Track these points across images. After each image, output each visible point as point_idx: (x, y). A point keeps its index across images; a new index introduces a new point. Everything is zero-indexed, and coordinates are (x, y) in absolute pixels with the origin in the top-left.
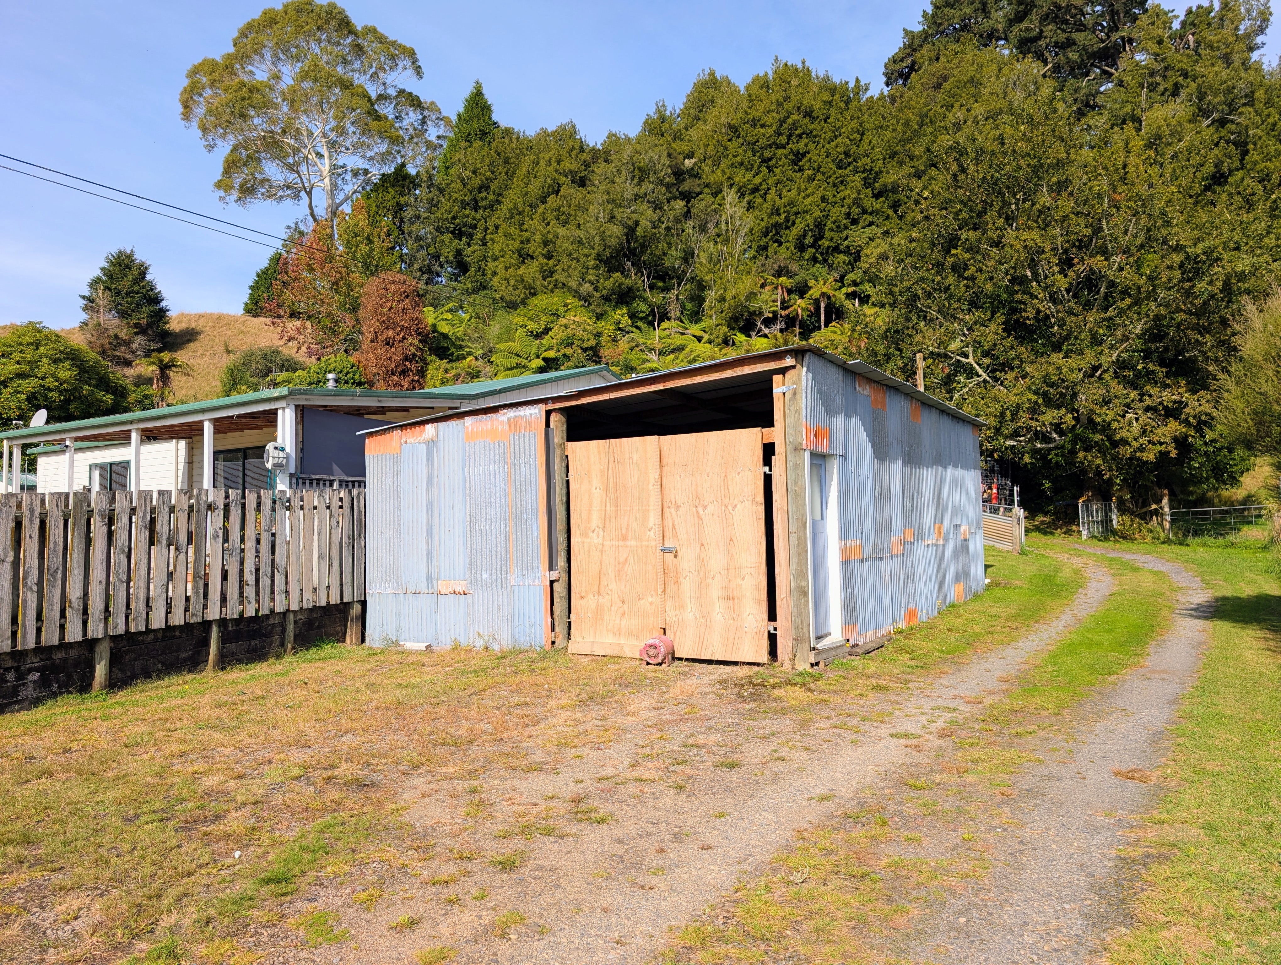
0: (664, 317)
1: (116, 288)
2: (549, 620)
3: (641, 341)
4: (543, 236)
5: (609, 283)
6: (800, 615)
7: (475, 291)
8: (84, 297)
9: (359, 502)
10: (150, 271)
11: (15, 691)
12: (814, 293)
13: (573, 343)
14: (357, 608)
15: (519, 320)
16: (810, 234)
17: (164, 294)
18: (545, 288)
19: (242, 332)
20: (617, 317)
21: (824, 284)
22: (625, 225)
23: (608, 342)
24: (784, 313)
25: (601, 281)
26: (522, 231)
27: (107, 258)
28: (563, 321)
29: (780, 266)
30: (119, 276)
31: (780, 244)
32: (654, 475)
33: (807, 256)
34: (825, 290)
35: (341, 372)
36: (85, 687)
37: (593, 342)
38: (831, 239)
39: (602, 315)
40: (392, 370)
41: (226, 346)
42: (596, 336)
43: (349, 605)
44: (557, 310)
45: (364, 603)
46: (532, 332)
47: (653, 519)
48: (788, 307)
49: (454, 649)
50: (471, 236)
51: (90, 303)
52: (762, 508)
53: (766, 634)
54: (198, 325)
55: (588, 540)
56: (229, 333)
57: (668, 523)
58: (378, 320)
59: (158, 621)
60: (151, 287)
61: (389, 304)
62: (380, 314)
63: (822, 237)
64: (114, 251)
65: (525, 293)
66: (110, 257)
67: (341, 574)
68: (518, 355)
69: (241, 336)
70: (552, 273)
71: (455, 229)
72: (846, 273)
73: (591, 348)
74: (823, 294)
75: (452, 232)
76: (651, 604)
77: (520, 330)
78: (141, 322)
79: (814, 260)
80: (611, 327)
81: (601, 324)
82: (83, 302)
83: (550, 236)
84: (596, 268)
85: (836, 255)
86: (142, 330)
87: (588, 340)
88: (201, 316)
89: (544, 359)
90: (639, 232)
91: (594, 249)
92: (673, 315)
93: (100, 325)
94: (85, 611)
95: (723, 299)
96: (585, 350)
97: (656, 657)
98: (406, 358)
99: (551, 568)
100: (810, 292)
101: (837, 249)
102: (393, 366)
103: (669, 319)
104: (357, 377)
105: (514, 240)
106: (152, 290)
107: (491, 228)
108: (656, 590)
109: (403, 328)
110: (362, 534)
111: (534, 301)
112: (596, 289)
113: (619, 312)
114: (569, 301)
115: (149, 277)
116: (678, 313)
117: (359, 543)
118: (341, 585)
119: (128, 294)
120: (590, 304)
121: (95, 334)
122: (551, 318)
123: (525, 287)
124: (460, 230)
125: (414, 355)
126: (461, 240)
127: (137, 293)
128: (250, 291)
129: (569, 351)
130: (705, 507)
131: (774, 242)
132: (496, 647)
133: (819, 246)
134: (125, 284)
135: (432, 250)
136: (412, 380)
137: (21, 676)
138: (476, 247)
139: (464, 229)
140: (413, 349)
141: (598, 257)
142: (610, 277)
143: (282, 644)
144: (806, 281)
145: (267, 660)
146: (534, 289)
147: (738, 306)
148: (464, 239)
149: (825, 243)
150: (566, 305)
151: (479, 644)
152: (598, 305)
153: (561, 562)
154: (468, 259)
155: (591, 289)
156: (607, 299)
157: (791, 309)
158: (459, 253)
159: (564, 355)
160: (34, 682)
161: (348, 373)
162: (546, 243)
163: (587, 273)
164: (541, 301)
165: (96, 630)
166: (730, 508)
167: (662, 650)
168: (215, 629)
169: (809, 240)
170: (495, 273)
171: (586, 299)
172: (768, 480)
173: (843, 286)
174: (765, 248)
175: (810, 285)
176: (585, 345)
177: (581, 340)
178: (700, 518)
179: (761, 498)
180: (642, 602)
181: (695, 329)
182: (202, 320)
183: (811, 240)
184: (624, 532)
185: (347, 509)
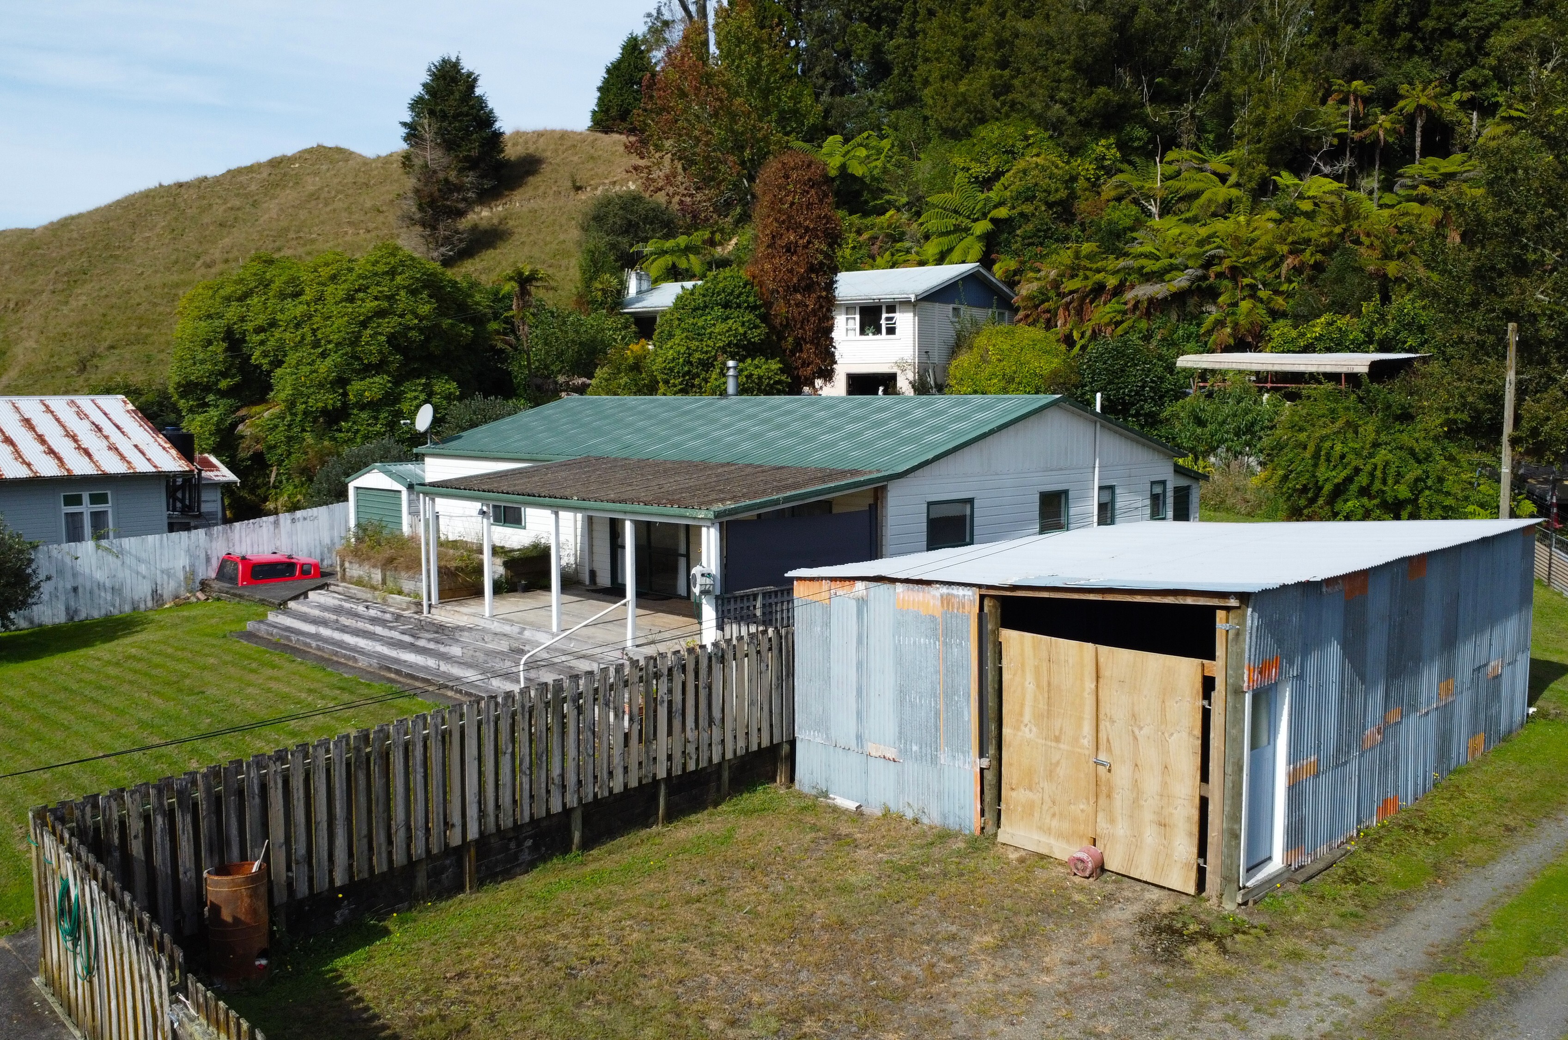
0: (1171, 142)
1: (442, 111)
2: (979, 806)
3: (1135, 184)
4: (996, 34)
5: (1090, 103)
6: (1230, 856)
7: (899, 104)
8: (404, 124)
9: (787, 642)
10: (479, 83)
11: (516, 857)
12: (1407, 105)
13: (1034, 197)
14: (786, 748)
15: (958, 160)
16: (1405, 10)
17: (497, 112)
18: (998, 111)
19: (592, 158)
20: (1100, 150)
21: (1423, 90)
22: (1116, 14)
23: (1086, 190)
24: (1357, 136)
25: (1079, 100)
26: (966, 21)
27: (429, 70)
28: (1021, 164)
29: (1354, 64)
30: (444, 93)
31: (1357, 25)
32: (1090, 685)
33: (1399, 43)
34: (1423, 101)
35: (731, 294)
36: (566, 849)
37: (1063, 194)
38: (1439, 18)
39: (1078, 148)
40: (794, 286)
41: (574, 182)
42: (1066, 182)
43: (780, 745)
44: (1013, 146)
45: (793, 743)
46: (977, 178)
47: (1087, 728)
48: (1365, 126)
49: (884, 815)
50: (893, 24)
51: (413, 133)
52: (1199, 742)
53: (1195, 867)
54: (537, 148)
55: (1020, 734)
56: (576, 159)
57: (1103, 735)
58: (776, 220)
59: (617, 786)
60: (481, 102)
61: (790, 198)
62: (779, 211)
63: (1424, 15)
64: (436, 59)
65: (969, 119)
66: (433, 68)
67: (771, 716)
68: (956, 212)
69: (590, 165)
70: (1007, 88)
71: (871, 14)
72: (1461, 69)
73: (1060, 203)
74: (1420, 107)
75: (867, 20)
76: (1082, 811)
77: (960, 174)
78: (472, 153)
79: (1410, 50)
80: (1092, 166)
81: (1076, 162)
82: (403, 131)
83: (1007, 34)
84: (1072, 80)
85: (1447, 42)
86: (471, 164)
87: (1057, 190)
88: (540, 134)
89: (992, 220)
90: (1138, 22)
91: (1069, 53)
92: (1185, 139)
93: (427, 166)
94: (564, 787)
95: (1260, 122)
96: (1050, 205)
97: (1084, 870)
98: (812, 269)
99: (982, 755)
100: (1401, 104)
101: (1448, 33)
102: (795, 280)
103: (1179, 146)
104: (751, 299)
105: (955, 35)
106: (482, 108)
107: (922, 12)
108: (1087, 799)
109: (807, 229)
110: (791, 674)
111: (983, 131)
112: (1071, 112)
113: (1103, 142)
114: (1030, 132)
115: (478, 92)
116: (1193, 138)
117: (787, 684)
118: (771, 726)
119: (456, 117)
120: (1061, 134)
121: (422, 178)
122: (1005, 157)
123: (968, 111)
124: (878, 15)
125: (821, 263)
126: (879, 29)
127: (467, 115)
128: (598, 94)
129: (1028, 208)
130: (1141, 728)
131: (1347, 23)
132: (925, 820)
133: (1420, 29)
134: (451, 105)
135: (839, 45)
136: (820, 297)
137: (519, 844)
138: (901, 40)
139: (884, 14)
140: (820, 257)
141: (1077, 65)
142: (1092, 93)
143: (718, 790)
144: (1395, 85)
145: (706, 808)
146: (981, 112)
147: (1283, 132)
148: (884, 28)
149: (1429, 24)
150: (1027, 138)
151: (910, 815)
152: (1073, 136)
153: (992, 751)
154: (890, 57)
155: (1063, 112)
156: (1085, 124)
157: (1366, 132)
158: (877, 50)
159: (1022, 215)
160: (529, 847)
161: (741, 294)
162: (1000, 44)
163: (1058, 88)
164: (991, 132)
165: (572, 800)
166: (1166, 735)
167: (1090, 865)
168: (663, 787)
169: (1402, 19)
170: (926, 83)
171: (1056, 127)
172: (1206, 715)
173: (1455, 89)
174: (1333, 31)
175: (1402, 92)
176: (1052, 199)
177: (1045, 191)
178: (1135, 738)
179: (1198, 732)
180: (1073, 807)
181: (1217, 163)
182: (541, 140)
183: (1407, 20)
184: (1057, 734)
185: (775, 651)
